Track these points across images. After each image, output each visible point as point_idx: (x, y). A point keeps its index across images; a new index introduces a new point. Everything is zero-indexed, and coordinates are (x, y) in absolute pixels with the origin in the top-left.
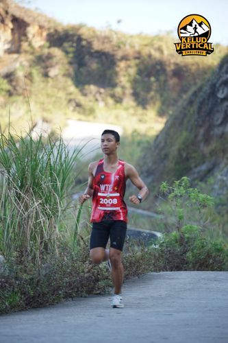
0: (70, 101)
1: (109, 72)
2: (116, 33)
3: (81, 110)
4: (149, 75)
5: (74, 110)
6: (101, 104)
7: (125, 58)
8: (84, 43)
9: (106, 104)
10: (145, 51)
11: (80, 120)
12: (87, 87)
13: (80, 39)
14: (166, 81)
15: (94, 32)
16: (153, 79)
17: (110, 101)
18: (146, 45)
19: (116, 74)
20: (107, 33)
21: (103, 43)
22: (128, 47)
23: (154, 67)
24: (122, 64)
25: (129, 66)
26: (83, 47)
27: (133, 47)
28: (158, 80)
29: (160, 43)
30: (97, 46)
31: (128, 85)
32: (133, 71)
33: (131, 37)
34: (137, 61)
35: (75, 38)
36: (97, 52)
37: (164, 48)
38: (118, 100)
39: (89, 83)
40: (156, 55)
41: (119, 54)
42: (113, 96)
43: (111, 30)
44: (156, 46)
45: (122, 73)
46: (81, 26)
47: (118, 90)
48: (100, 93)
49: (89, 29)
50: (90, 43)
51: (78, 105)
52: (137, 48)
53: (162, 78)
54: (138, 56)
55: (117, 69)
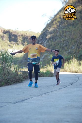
0: (8, 45)
1: (16, 39)
2: (17, 31)
3: (10, 47)
4: (24, 39)
5: (9, 47)
6: (15, 45)
7: (19, 36)
8: (11, 33)
9: (16, 45)
10: (24, 34)
11: (10, 49)
12: (12, 42)
13: (10, 32)
14: (28, 40)
15: (13, 31)
16: (25, 40)
17: (17, 45)
18: (24, 33)
19: (18, 39)
20: (15, 31)
21: (15, 33)
22: (20, 33)
23: (25, 37)
24: (19, 37)
25: (20, 37)
26: (10, 34)
27: (21, 33)
28: (26, 40)
29: (27, 32)
30: (13, 33)
31: (20, 41)
32: (21, 38)
33: (20, 31)
34: (22, 36)
35: (9, 32)
36: (13, 35)
37: (27, 33)
38: (18, 45)
39: (12, 41)
40: (26, 35)
41: (18, 35)
42: (17, 44)
43: (16, 30)
44: (26, 33)
45: (19, 39)
46: (10, 30)
47: (18, 42)
48: (14, 43)
49: (12, 30)
50: (12, 33)
51: (10, 46)
52: (22, 34)
53: (27, 40)
54: (22, 35)
55: (18, 38)
